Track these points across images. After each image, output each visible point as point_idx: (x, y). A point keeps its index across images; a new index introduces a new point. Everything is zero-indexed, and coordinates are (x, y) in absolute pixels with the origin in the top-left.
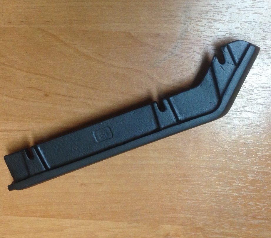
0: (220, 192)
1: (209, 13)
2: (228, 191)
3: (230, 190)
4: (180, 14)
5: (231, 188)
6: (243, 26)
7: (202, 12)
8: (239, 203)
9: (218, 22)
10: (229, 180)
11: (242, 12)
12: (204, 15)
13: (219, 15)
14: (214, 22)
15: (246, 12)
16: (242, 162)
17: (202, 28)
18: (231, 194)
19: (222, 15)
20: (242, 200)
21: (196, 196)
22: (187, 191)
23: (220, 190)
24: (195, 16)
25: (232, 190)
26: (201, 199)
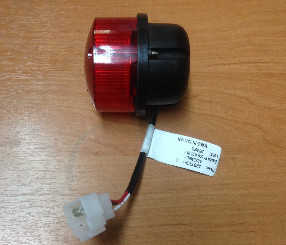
0: (31, 18)
1: (49, 177)
2: (24, 19)
3: (22, 20)
4: (77, 174)
5: (21, 22)
6: (16, 166)
7: (56, 177)
8: (14, 9)
9: (40, 169)
10: (24, 29)
11: (17, 179)
12: (54, 175)
13: (39, 175)
14: (44, 169)
15: (13, 180)
16: (12, 45)
17: (55, 163)
18: (21, 17)
19: (37, 175)
20: (11, 12)
21: (53, 14)
22: (62, 18)
23: (32, 20)
24: (62, 174)
25: (20, 20)
26: (49, 11)
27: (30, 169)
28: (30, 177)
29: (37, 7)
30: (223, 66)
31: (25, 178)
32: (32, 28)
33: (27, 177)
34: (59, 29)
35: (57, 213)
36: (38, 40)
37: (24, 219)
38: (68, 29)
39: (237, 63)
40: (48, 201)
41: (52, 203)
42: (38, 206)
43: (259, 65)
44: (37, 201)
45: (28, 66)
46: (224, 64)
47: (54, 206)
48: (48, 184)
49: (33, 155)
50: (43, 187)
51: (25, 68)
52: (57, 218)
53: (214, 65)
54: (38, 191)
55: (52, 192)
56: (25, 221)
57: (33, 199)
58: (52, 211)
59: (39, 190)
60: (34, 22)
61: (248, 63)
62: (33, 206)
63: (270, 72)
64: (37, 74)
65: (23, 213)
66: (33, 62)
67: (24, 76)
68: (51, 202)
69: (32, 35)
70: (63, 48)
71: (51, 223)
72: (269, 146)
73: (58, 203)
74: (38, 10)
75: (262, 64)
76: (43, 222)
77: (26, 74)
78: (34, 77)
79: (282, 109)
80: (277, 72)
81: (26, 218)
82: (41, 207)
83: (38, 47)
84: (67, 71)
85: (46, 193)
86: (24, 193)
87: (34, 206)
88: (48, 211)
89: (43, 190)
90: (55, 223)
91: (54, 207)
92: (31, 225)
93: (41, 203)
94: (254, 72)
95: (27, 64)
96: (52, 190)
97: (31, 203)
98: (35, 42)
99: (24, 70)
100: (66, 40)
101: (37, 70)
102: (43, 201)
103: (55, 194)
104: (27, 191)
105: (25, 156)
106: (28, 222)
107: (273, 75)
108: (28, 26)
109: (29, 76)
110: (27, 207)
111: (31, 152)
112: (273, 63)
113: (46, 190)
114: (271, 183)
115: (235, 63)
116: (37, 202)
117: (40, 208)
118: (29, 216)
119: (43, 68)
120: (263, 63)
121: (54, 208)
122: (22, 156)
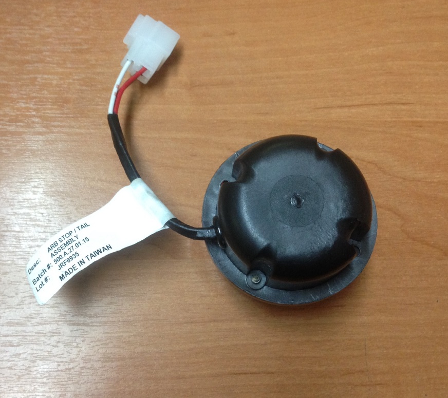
27: (20, 282)
28: (20, 295)
29: (35, 11)
30: (338, 110)
31: (12, 297)
32: (26, 45)
33: (14, 294)
34: (71, 48)
35: (62, 354)
36: (36, 65)
37: (9, 364)
38: (85, 47)
39: (362, 105)
40: (49, 334)
41: (56, 338)
42: (33, 342)
43: (398, 107)
44: (30, 334)
45: (18, 109)
46: (341, 107)
47: (58, 342)
48: (49, 306)
49: (25, 258)
50: (41, 312)
51: (13, 112)
52: (62, 362)
53: (324, 108)
54: (33, 318)
55: (56, 319)
56: (10, 368)
57: (24, 331)
58: (55, 351)
59: (34, 316)
60: (31, 36)
61: (380, 104)
62: (23, 343)
63: (415, 119)
64: (33, 122)
65: (8, 354)
66: (27, 103)
67: (12, 126)
68: (53, 336)
69: (25, 57)
70: (78, 80)
71: (54, 371)
72: (410, 243)
73: (65, 338)
74: (36, 15)
75: (404, 107)
76: (40, 370)
77: (15, 122)
78: (29, 127)
79: (433, 182)
80: (427, 120)
81: (13, 362)
82: (37, 344)
83: (36, 78)
84: (82, 117)
85: (46, 321)
86: (10, 321)
87: (25, 343)
88: (48, 351)
89: (41, 316)
90: (58, 371)
91: (58, 344)
92: (20, 374)
93: (37, 337)
94: (389, 119)
95: (18, 105)
96: (56, 316)
97: (20, 337)
98: (31, 68)
99: (12, 116)
100: (82, 66)
101: (34, 116)
102: (40, 335)
103: (60, 323)
104: (14, 318)
105: (12, 259)
106: (15, 369)
107: (419, 125)
108: (20, 42)
109: (20, 125)
110: (15, 344)
111: (22, 253)
112: (420, 104)
113: (45, 315)
114: (412, 304)
115: (358, 105)
116: (30, 336)
117: (35, 347)
118: (16, 359)
119: (44, 113)
120: (404, 104)
121: (58, 347)
122: (7, 259)
